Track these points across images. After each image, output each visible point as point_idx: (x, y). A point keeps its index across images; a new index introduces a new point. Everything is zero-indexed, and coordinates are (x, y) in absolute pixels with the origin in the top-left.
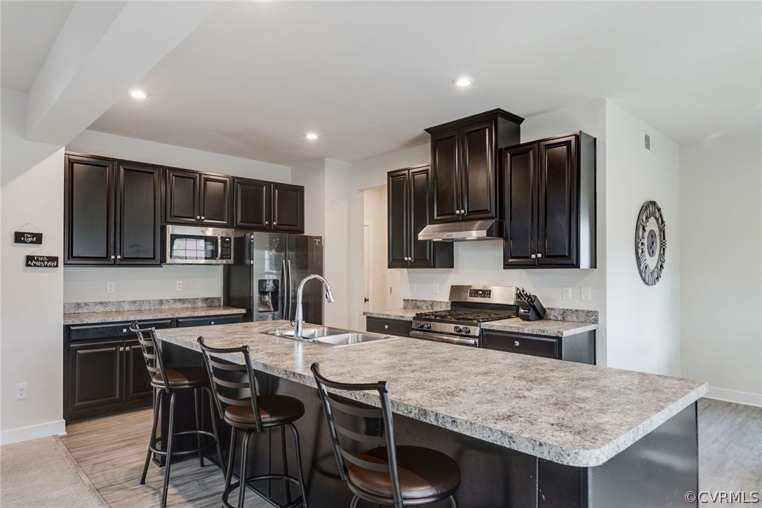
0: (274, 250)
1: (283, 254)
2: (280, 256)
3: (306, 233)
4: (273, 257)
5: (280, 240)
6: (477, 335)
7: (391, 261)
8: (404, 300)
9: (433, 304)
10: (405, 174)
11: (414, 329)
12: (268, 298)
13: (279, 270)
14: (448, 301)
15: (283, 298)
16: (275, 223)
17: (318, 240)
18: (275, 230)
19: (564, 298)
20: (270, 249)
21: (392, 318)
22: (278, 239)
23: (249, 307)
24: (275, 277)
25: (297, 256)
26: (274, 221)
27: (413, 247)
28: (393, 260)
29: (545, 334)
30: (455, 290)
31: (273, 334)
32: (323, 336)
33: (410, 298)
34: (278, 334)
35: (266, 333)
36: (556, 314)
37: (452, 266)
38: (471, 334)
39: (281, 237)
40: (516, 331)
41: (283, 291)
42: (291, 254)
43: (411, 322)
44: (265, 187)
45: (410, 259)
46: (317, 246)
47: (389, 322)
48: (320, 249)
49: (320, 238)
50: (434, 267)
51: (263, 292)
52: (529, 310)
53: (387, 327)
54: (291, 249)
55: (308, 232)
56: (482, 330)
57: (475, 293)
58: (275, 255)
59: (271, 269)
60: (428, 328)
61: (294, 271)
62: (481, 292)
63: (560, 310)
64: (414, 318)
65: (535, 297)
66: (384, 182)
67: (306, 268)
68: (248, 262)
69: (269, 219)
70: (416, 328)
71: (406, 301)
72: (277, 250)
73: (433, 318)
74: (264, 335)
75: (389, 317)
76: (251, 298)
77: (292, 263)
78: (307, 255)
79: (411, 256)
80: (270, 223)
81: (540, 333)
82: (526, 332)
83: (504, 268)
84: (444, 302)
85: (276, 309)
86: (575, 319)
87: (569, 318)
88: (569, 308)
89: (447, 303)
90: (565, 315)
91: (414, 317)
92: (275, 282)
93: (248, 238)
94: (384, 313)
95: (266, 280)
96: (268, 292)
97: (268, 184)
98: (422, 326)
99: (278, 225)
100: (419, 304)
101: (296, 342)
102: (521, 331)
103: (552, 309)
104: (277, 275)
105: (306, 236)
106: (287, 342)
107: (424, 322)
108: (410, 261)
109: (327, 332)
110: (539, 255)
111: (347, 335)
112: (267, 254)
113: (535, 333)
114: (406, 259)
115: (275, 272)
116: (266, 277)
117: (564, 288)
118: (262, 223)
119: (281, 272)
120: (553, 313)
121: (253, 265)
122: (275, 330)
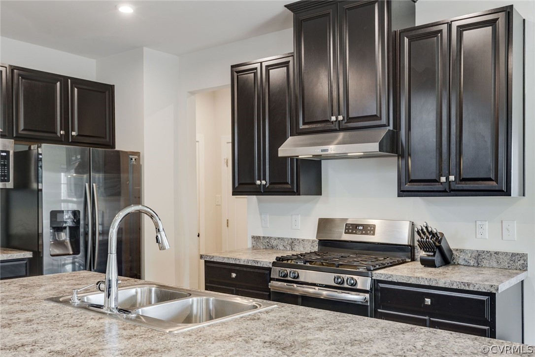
0: (73, 171)
1: (85, 176)
2: (82, 179)
3: (119, 147)
4: (72, 179)
5: (82, 158)
6: (368, 288)
7: (236, 185)
8: (253, 237)
9: (293, 243)
10: (256, 69)
11: (274, 279)
12: (64, 236)
13: (81, 197)
14: (315, 239)
15: (86, 234)
16: (74, 133)
17: (134, 157)
18: (74, 142)
19: (479, 236)
20: (67, 170)
21: (242, 263)
22: (79, 157)
23: (36, 250)
24: (74, 207)
25: (105, 179)
26: (73, 130)
27: (267, 167)
28: (239, 184)
29: (471, 288)
30: (324, 224)
31: (67, 302)
32: (150, 303)
33: (261, 235)
34: (77, 302)
35: (56, 300)
36: (467, 258)
37: (319, 192)
38: (359, 287)
39: (82, 153)
40: (427, 284)
41: (86, 225)
42: (98, 176)
43: (269, 269)
44: (58, 84)
45: (264, 182)
46: (133, 165)
47: (238, 268)
48: (138, 169)
49: (138, 154)
50: (298, 193)
51: (57, 228)
52: (435, 253)
53: (234, 275)
54: (97, 171)
55: (121, 145)
56: (375, 282)
57: (353, 228)
58: (75, 177)
59: (69, 196)
60: (294, 278)
61: (102, 198)
62: (361, 228)
63: (472, 252)
64: (274, 264)
65: (442, 234)
66: (225, 80)
67: (118, 194)
68: (34, 186)
69: (66, 126)
70: (277, 277)
71: (256, 238)
72: (77, 172)
73: (300, 263)
74: (52, 304)
75: (238, 263)
76: (39, 236)
77: (98, 188)
78: (120, 178)
79: (264, 179)
80: (67, 133)
81: (463, 287)
82: (441, 285)
83: (399, 196)
84: (309, 241)
85: (76, 251)
86: (495, 265)
87: (485, 263)
88: (486, 249)
89: (313, 241)
90: (479, 259)
91: (274, 262)
92: (75, 213)
93: (35, 152)
94: (228, 256)
95: (62, 212)
96: (65, 228)
97: (64, 79)
98: (286, 276)
99: (78, 135)
100: (274, 243)
101: (107, 321)
102: (434, 284)
103: (462, 251)
104: (78, 203)
105: (118, 152)
106: (92, 321)
107: (289, 270)
108: (264, 186)
109: (156, 292)
110: (452, 178)
111: (190, 300)
112: (63, 177)
113: (455, 287)
114: (258, 182)
115: (75, 199)
116: (63, 207)
117: (479, 223)
118: (56, 133)
119: (83, 199)
120: (462, 256)
121: (41, 190)
122: (72, 293)
